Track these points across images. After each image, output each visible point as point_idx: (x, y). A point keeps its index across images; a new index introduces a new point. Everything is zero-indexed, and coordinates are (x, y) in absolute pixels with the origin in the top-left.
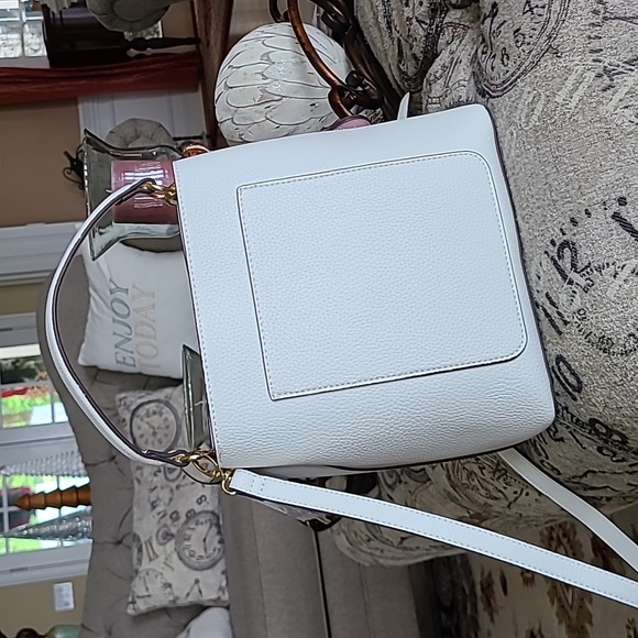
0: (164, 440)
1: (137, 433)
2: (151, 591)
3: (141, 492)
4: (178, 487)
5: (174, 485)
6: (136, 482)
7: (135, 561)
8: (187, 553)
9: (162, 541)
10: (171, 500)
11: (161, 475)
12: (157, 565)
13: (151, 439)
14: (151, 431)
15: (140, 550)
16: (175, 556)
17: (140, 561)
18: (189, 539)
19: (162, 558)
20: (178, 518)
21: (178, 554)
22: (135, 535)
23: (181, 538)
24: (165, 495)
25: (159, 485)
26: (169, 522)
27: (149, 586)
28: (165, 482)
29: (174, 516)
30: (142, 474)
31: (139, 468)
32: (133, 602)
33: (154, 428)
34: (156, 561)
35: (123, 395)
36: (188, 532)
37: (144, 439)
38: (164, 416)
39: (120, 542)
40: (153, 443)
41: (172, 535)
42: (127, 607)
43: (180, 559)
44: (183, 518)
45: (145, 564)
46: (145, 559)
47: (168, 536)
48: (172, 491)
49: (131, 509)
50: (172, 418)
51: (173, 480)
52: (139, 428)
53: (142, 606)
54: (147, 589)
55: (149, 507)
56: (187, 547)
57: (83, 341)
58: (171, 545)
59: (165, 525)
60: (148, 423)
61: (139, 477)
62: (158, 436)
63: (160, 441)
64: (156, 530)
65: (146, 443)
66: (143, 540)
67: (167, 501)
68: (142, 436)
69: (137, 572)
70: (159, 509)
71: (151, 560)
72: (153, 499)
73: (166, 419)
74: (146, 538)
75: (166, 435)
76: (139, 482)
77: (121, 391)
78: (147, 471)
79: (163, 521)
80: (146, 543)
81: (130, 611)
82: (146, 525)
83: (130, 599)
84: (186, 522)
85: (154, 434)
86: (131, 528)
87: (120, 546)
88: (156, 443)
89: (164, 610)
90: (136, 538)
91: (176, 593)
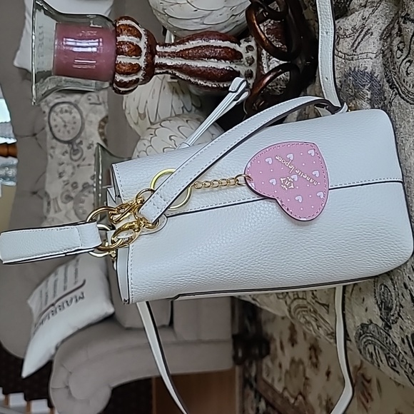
0: (71, 131)
1: (53, 123)
3: (52, 164)
4: (78, 166)
5: (76, 164)
6: (49, 157)
7: (45, 210)
8: (81, 211)
9: (64, 200)
10: (73, 174)
11: (67, 155)
12: (60, 216)
13: (62, 129)
14: (63, 124)
15: (49, 203)
16: (72, 212)
17: (48, 211)
18: (83, 202)
19: (64, 212)
20: (76, 187)
21: (75, 211)
22: (46, 193)
23: (78, 201)
24: (69, 169)
25: (65, 162)
26: (70, 188)
28: (70, 161)
29: (74, 185)
30: (54, 152)
31: (52, 148)
33: (65, 122)
34: (60, 213)
36: (83, 198)
37: (58, 128)
38: (73, 115)
39: (35, 193)
40: (64, 132)
41: (72, 198)
43: (76, 213)
44: (80, 188)
45: (52, 214)
46: (52, 210)
47: (69, 198)
48: (74, 167)
49: (44, 172)
50: (78, 117)
51: (76, 161)
52: (55, 120)
55: (57, 176)
56: (81, 207)
57: (18, 49)
58: (70, 204)
59: (68, 191)
60: (61, 118)
61: (52, 154)
62: (68, 128)
63: (69, 132)
64: (61, 192)
65: (59, 131)
66: (52, 197)
67: (70, 174)
68: (56, 126)
69: (46, 218)
70: (65, 178)
71: (56, 212)
72: (61, 171)
73: (74, 117)
74: (54, 197)
75: (73, 128)
76: (52, 157)
78: (58, 151)
79: (66, 187)
80: (53, 200)
82: (54, 188)
84: (82, 191)
85: (65, 126)
86: (43, 188)
87: (35, 196)
88: (66, 133)
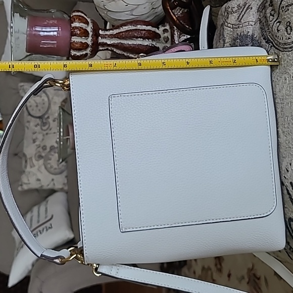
0: (41, 110)
2: (30, 182)
3: (28, 134)
4: (47, 134)
5: (45, 132)
7: (23, 166)
8: (49, 166)
9: (37, 159)
10: (43, 140)
11: (39, 127)
12: (34, 170)
13: (35, 108)
14: (35, 104)
15: (26, 161)
16: (43, 167)
17: (26, 167)
18: (50, 159)
19: (37, 167)
20: (45, 149)
21: (45, 166)
23: (46, 159)
24: (40, 137)
25: (37, 131)
26: (41, 150)
27: (30, 179)
28: (41, 130)
29: (44, 148)
30: (29, 125)
31: (28, 122)
32: (21, 185)
34: (34, 168)
35: (22, 84)
36: (50, 156)
37: (32, 108)
38: (42, 98)
39: (16, 155)
40: (36, 111)
41: (42, 157)
42: (18, 187)
43: (46, 168)
44: (48, 149)
45: (28, 169)
46: (28, 166)
47: (40, 157)
48: (43, 135)
49: (23, 140)
50: (46, 99)
51: (45, 130)
52: (30, 102)
53: (25, 187)
54: (29, 180)
55: (32, 141)
56: (49, 164)
57: (3, 53)
58: (41, 161)
59: (39, 152)
60: (34, 100)
62: (39, 108)
63: (39, 110)
64: (34, 153)
65: (33, 110)
66: (28, 157)
67: (41, 139)
68: (31, 106)
69: (24, 172)
70: (37, 143)
71: (31, 167)
72: (34, 138)
73: (43, 100)
74: (30, 157)
75: (42, 108)
76: (28, 128)
77: (22, 81)
78: (32, 124)
79: (38, 149)
80: (29, 159)
81: (20, 189)
82: (30, 150)
83: (20, 184)
84: (50, 152)
85: (37, 106)
86: (22, 149)
87: (16, 157)
88: (38, 111)
89: (37, 190)
90: (24, 155)
91: (43, 184)
